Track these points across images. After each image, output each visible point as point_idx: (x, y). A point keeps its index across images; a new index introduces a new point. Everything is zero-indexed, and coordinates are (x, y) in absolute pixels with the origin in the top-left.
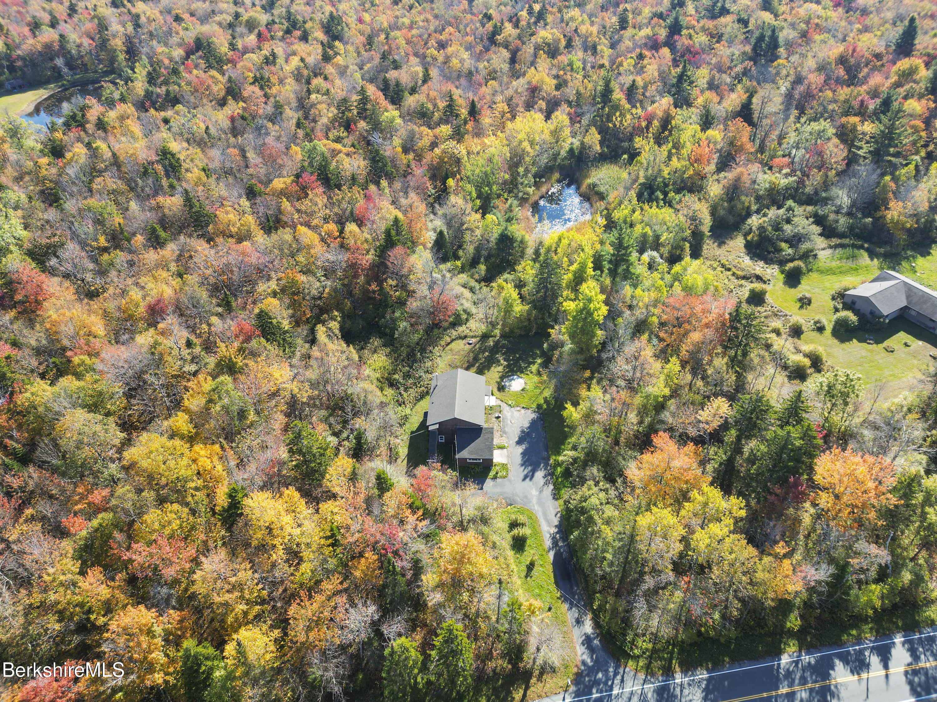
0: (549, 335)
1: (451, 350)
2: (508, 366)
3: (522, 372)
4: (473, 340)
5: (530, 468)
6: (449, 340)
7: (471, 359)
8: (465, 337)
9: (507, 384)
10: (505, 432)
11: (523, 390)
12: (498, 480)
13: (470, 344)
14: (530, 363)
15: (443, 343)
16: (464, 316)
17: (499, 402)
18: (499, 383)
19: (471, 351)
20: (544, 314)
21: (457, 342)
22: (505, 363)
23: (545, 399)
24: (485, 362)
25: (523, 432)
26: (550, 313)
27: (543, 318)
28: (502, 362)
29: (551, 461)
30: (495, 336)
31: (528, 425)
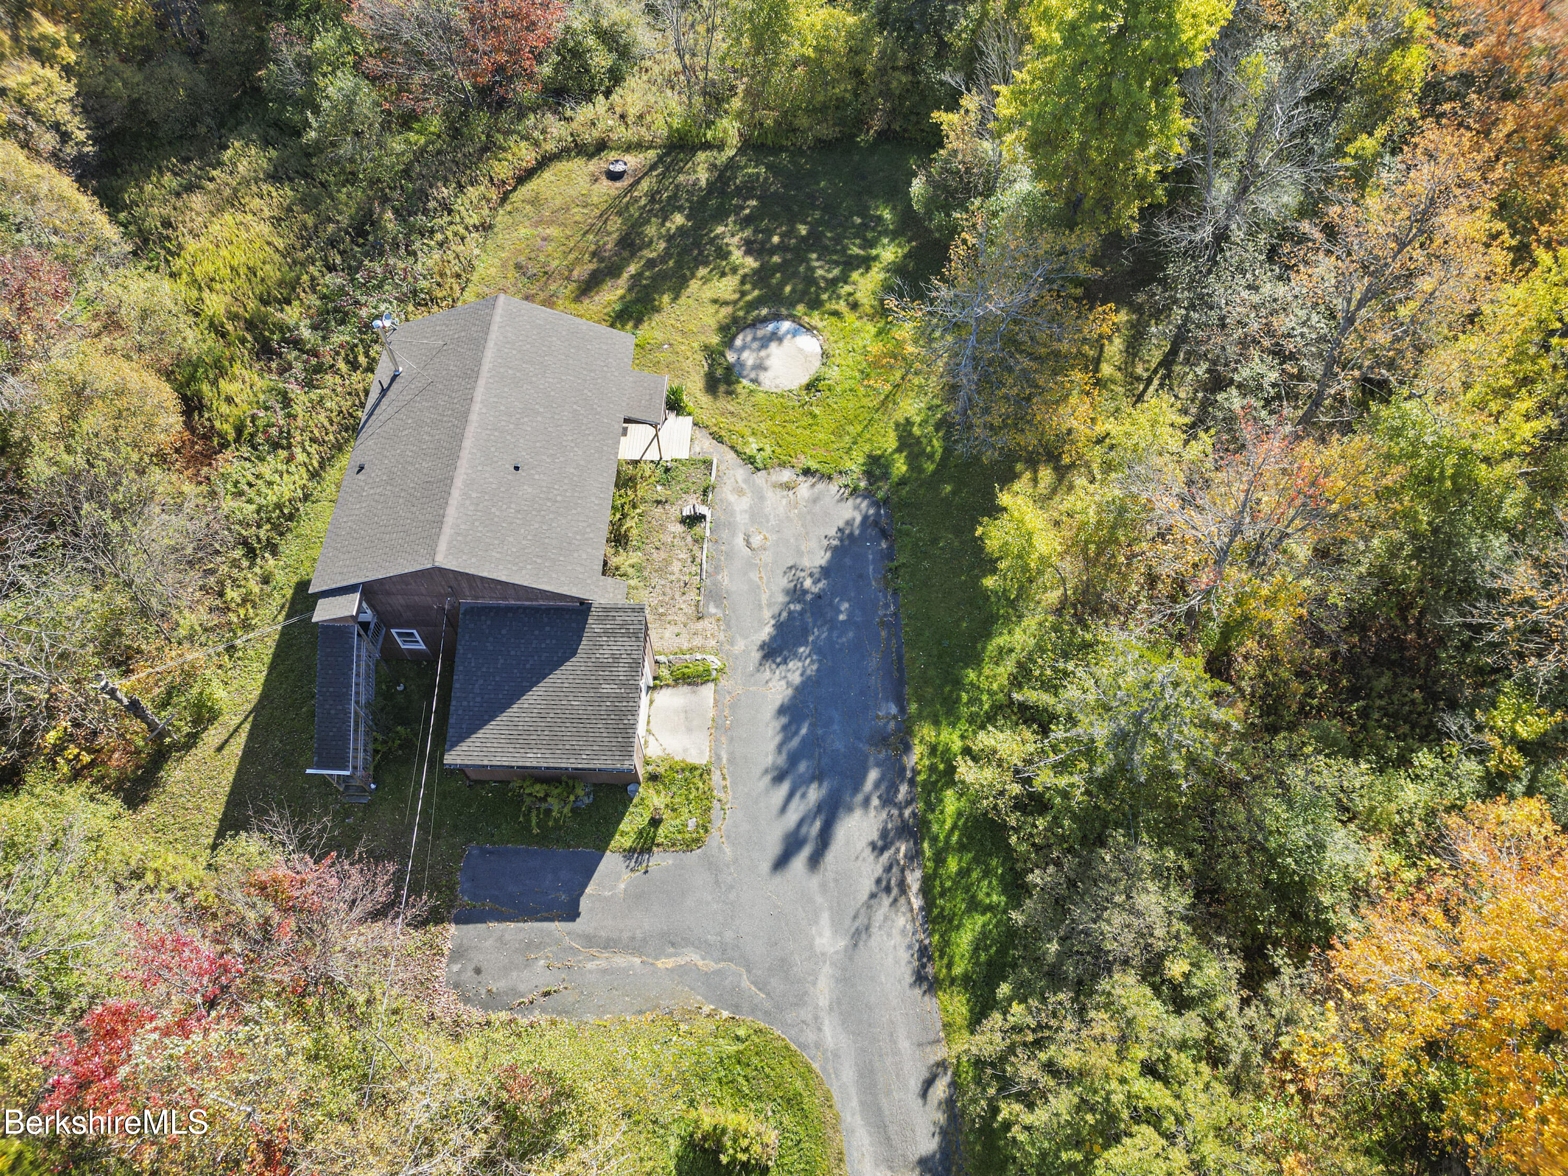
0: (935, 138)
1: (535, 201)
2: (760, 277)
3: (815, 304)
4: (632, 161)
5: (814, 794)
6: (526, 155)
7: (610, 242)
8: (601, 146)
9: (749, 358)
10: (717, 596)
11: (811, 386)
12: (659, 860)
13: (614, 176)
14: (851, 264)
15: (503, 170)
16: (601, 60)
17: (706, 445)
18: (712, 354)
19: (617, 207)
20: (916, 48)
21: (563, 166)
22: (751, 263)
23: (904, 429)
24: (667, 255)
25: (796, 593)
26: (943, 46)
27: (912, 68)
28: (737, 255)
29: (917, 757)
30: (720, 146)
31: (821, 558)
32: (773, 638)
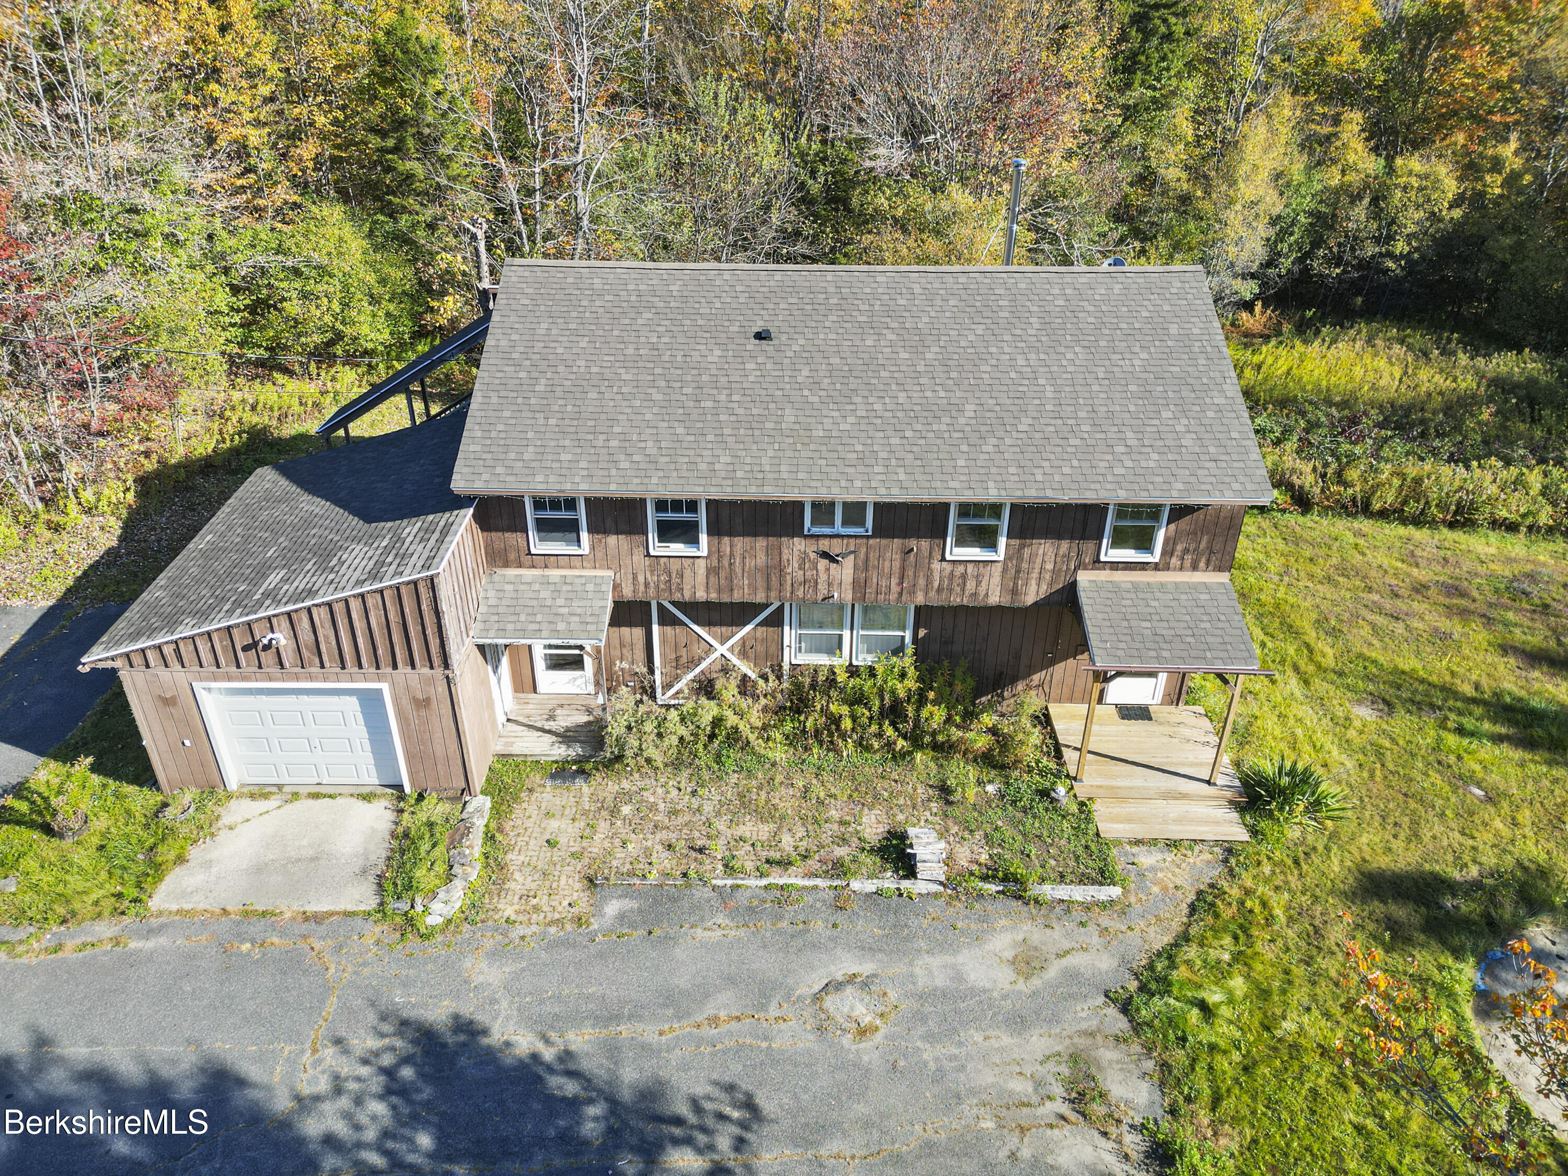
25: (650, 1123)
32: (490, 1057)
